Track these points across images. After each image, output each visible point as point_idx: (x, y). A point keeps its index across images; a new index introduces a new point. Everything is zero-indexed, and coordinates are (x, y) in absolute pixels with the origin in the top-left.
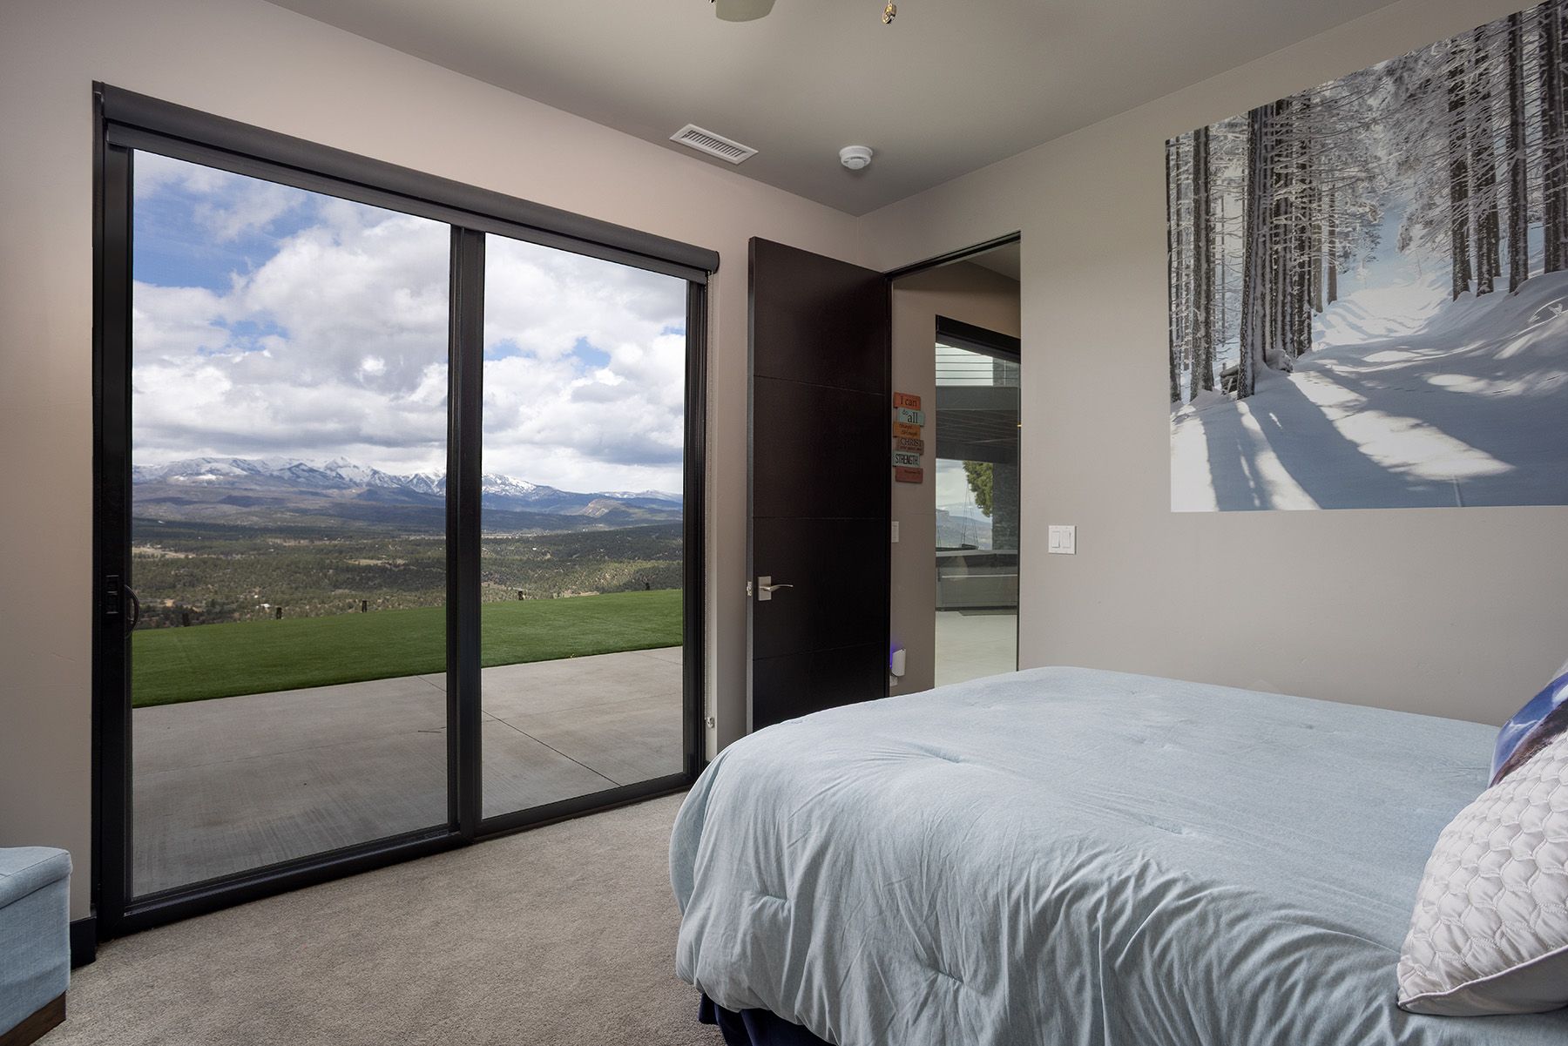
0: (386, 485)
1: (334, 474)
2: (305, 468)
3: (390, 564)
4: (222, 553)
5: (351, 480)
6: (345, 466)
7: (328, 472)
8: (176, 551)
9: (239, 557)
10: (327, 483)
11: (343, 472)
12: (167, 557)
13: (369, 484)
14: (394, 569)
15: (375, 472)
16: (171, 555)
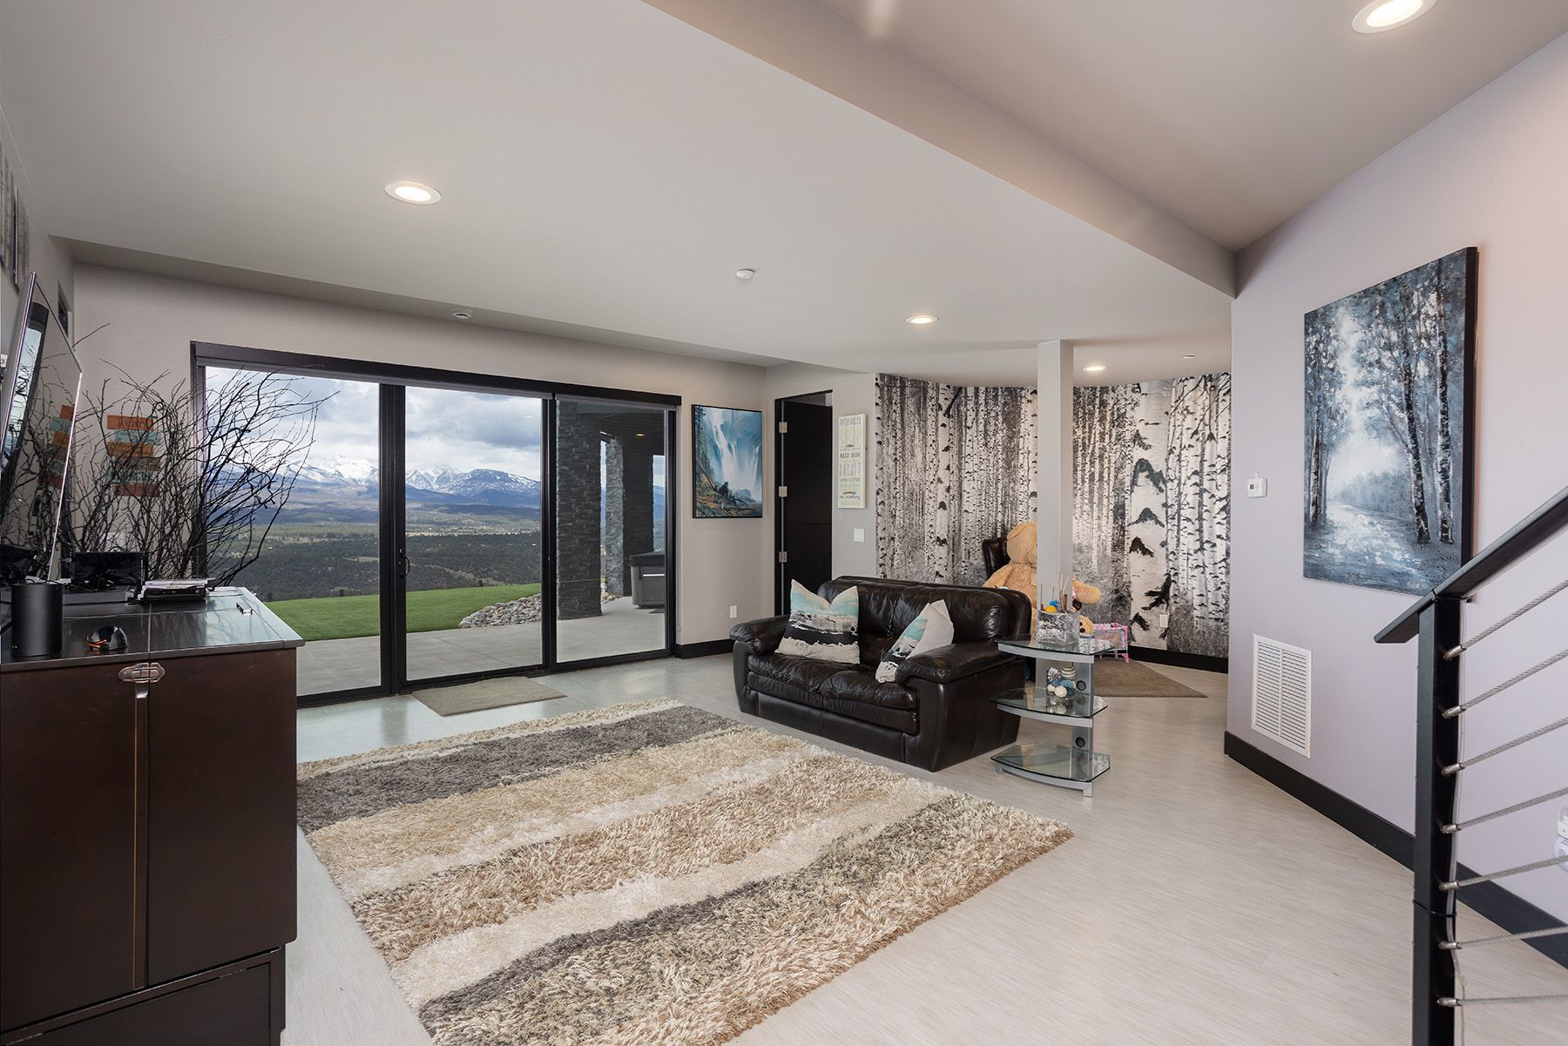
5: (350, 477)
6: (344, 464)
11: (341, 469)
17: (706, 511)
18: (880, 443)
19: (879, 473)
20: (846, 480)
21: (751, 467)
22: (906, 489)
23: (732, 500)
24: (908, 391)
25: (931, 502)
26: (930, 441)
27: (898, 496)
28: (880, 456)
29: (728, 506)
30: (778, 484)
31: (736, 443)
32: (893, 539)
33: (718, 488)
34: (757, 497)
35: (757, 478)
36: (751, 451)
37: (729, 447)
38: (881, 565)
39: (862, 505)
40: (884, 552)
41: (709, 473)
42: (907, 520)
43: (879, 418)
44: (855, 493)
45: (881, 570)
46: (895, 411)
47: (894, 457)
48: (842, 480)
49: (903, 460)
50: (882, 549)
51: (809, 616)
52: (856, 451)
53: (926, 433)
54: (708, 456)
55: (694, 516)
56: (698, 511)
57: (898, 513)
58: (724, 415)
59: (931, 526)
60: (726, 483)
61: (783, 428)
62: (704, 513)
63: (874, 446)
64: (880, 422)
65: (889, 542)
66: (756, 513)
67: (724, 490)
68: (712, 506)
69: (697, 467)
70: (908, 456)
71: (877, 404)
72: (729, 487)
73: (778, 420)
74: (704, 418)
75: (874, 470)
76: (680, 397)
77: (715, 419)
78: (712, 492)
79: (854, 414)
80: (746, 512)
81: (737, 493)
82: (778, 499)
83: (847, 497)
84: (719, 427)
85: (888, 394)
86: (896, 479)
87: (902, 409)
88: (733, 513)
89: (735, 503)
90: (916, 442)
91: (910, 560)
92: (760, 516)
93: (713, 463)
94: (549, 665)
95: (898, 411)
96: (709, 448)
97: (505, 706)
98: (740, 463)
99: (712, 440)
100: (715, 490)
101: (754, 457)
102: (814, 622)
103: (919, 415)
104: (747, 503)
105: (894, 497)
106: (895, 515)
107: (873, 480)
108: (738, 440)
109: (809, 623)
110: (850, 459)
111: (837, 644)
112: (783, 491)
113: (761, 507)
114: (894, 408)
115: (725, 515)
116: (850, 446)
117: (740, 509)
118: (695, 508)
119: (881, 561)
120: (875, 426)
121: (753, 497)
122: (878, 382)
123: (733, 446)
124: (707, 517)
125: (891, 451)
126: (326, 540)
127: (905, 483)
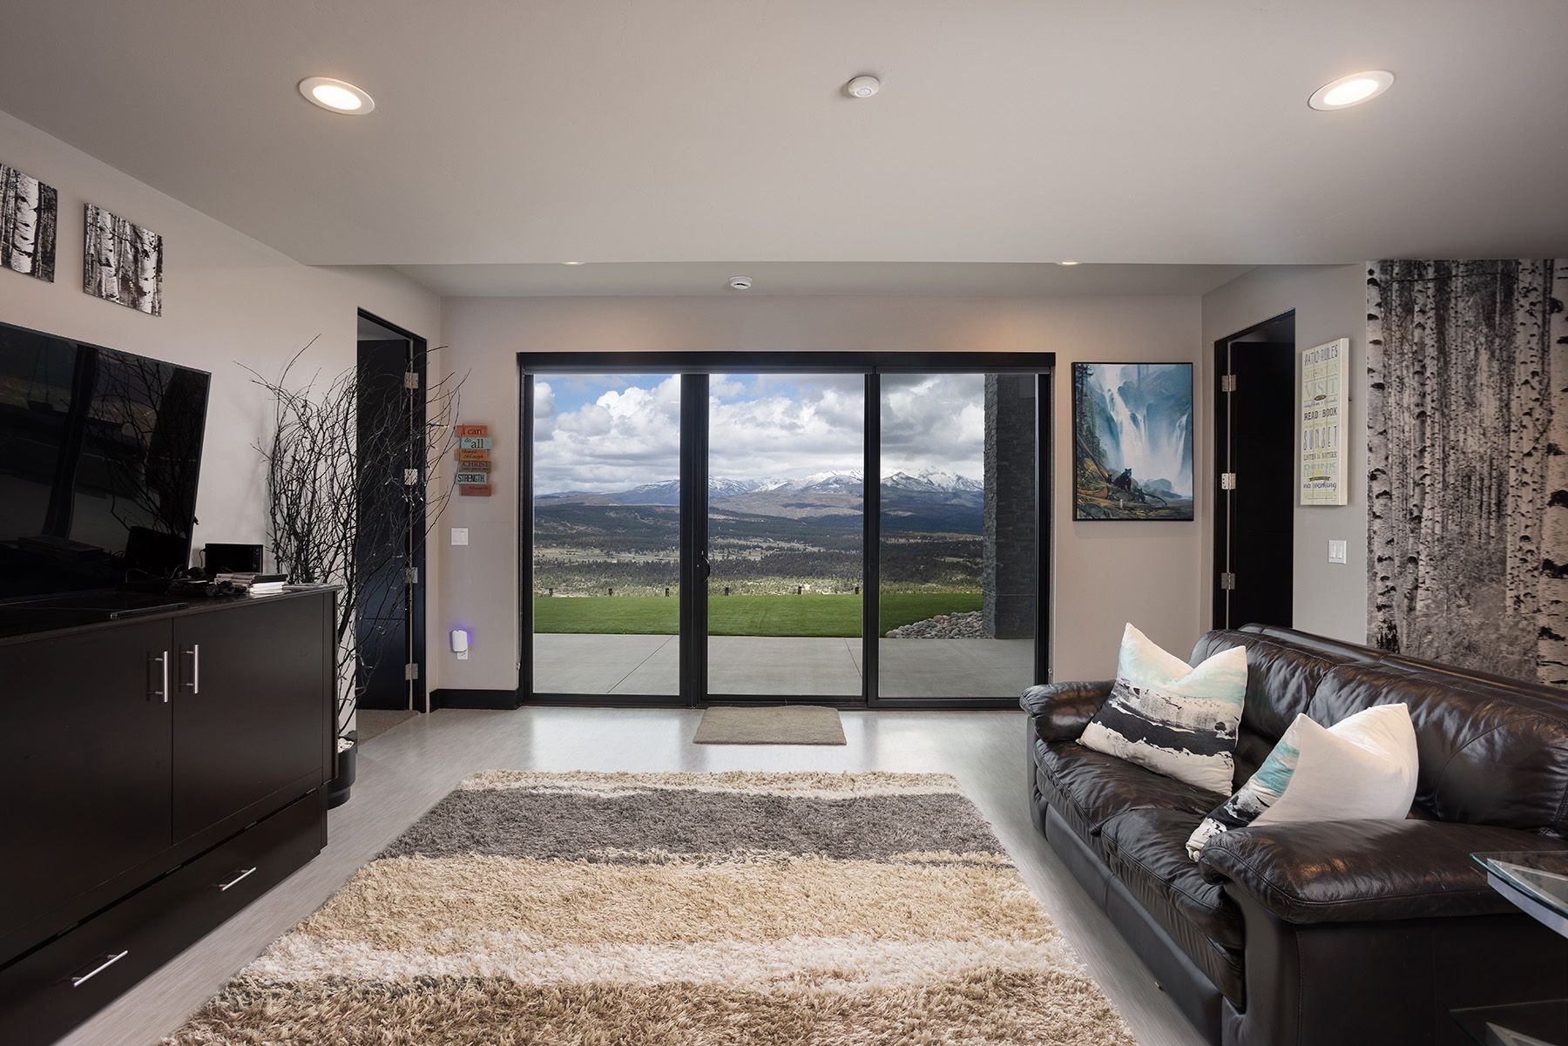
0: (968, 490)
1: (926, 481)
2: (903, 476)
3: (971, 562)
4: (843, 549)
5: (939, 485)
6: (935, 473)
7: (921, 479)
8: (813, 546)
9: (854, 552)
10: (920, 489)
11: (932, 478)
12: (807, 550)
13: (954, 488)
14: (974, 566)
15: (959, 478)
16: (810, 549)
17: (1093, 511)
18: (1379, 386)
19: (1377, 440)
20: (1313, 456)
21: (1174, 445)
22: (1451, 468)
23: (1138, 494)
24: (1457, 284)
25: (1527, 493)
26: (1521, 373)
27: (1427, 481)
28: (1380, 412)
29: (1131, 504)
30: (1220, 469)
31: (1145, 412)
32: (1414, 560)
33: (1114, 479)
34: (1183, 490)
35: (1184, 458)
36: (1172, 423)
37: (1134, 419)
38: (1379, 608)
39: (1342, 499)
40: (1389, 584)
41: (1098, 456)
42: (1451, 526)
43: (1376, 342)
44: (1328, 478)
45: (1380, 616)
46: (1420, 325)
47: (1418, 410)
48: (1307, 458)
49: (1443, 415)
50: (1383, 579)
51: (1137, 691)
52: (1331, 406)
53: (1511, 360)
54: (1097, 434)
55: (1075, 519)
56: (1083, 512)
57: (1426, 513)
58: (1123, 374)
59: (1525, 538)
60: (1128, 472)
61: (1229, 384)
62: (1089, 514)
63: (1366, 394)
64: (1380, 348)
65: (1403, 566)
66: (1181, 514)
67: (1124, 480)
68: (1104, 503)
69: (1079, 450)
70: (1457, 405)
71: (1371, 317)
72: (1133, 477)
73: (1220, 372)
74: (1091, 379)
75: (1365, 436)
76: (1054, 354)
77: (1108, 380)
78: (1104, 484)
79: (1327, 342)
80: (1162, 512)
81: (1146, 486)
82: (1220, 493)
83: (1316, 485)
84: (1115, 391)
85: (1401, 296)
86: (1423, 450)
87: (1441, 321)
88: (1140, 513)
89: (1143, 499)
90: (1482, 378)
91: (1462, 602)
92: (1193, 520)
93: (1105, 443)
94: (870, 700)
95: (1430, 324)
96: (1098, 422)
97: (767, 743)
98: (1153, 441)
99: (1103, 411)
100: (1109, 480)
101: (1178, 431)
102: (1144, 704)
103: (1491, 326)
104: (1165, 498)
105: (1416, 484)
106: (1419, 518)
107: (1363, 454)
108: (1149, 408)
109: (1134, 703)
110: (1321, 420)
111: (1180, 750)
112: (1228, 481)
113: (1192, 504)
114: (1418, 319)
115: (1126, 517)
116: (1319, 398)
117: (1152, 509)
118: (1076, 506)
119: (1381, 600)
120: (1370, 356)
121: (1176, 490)
122: (1376, 276)
123: (1139, 417)
124: (1094, 520)
125: (1409, 398)
126: (920, 541)
127: (1446, 456)
